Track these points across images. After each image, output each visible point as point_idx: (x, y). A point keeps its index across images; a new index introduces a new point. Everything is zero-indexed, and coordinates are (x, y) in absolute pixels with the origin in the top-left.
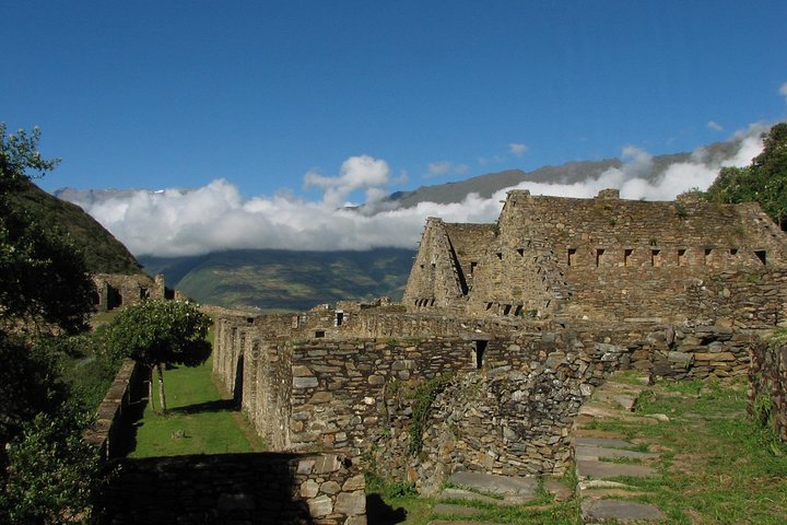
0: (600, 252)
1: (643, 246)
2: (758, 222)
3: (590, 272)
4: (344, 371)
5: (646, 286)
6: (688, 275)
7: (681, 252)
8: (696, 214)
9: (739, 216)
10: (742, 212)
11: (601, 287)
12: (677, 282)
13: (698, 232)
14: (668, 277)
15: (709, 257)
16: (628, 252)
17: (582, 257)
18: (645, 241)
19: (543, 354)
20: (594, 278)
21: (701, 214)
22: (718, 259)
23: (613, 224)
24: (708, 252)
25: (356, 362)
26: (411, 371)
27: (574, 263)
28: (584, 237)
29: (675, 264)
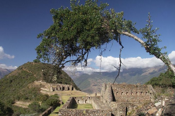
0: (122, 92)
1: (130, 92)
2: (150, 88)
3: (120, 96)
4: (65, 113)
5: (130, 98)
6: (138, 97)
7: (137, 93)
8: (140, 86)
9: (147, 87)
10: (148, 86)
11: (122, 98)
12: (136, 98)
13: (140, 89)
14: (134, 97)
15: (142, 94)
16: (127, 93)
17: (119, 93)
18: (130, 91)
19: (93, 113)
20: (121, 97)
21: (140, 87)
22: (144, 94)
23: (125, 88)
24: (142, 93)
25: (67, 112)
26: (74, 114)
27: (118, 94)
28: (119, 90)
29: (136, 95)
